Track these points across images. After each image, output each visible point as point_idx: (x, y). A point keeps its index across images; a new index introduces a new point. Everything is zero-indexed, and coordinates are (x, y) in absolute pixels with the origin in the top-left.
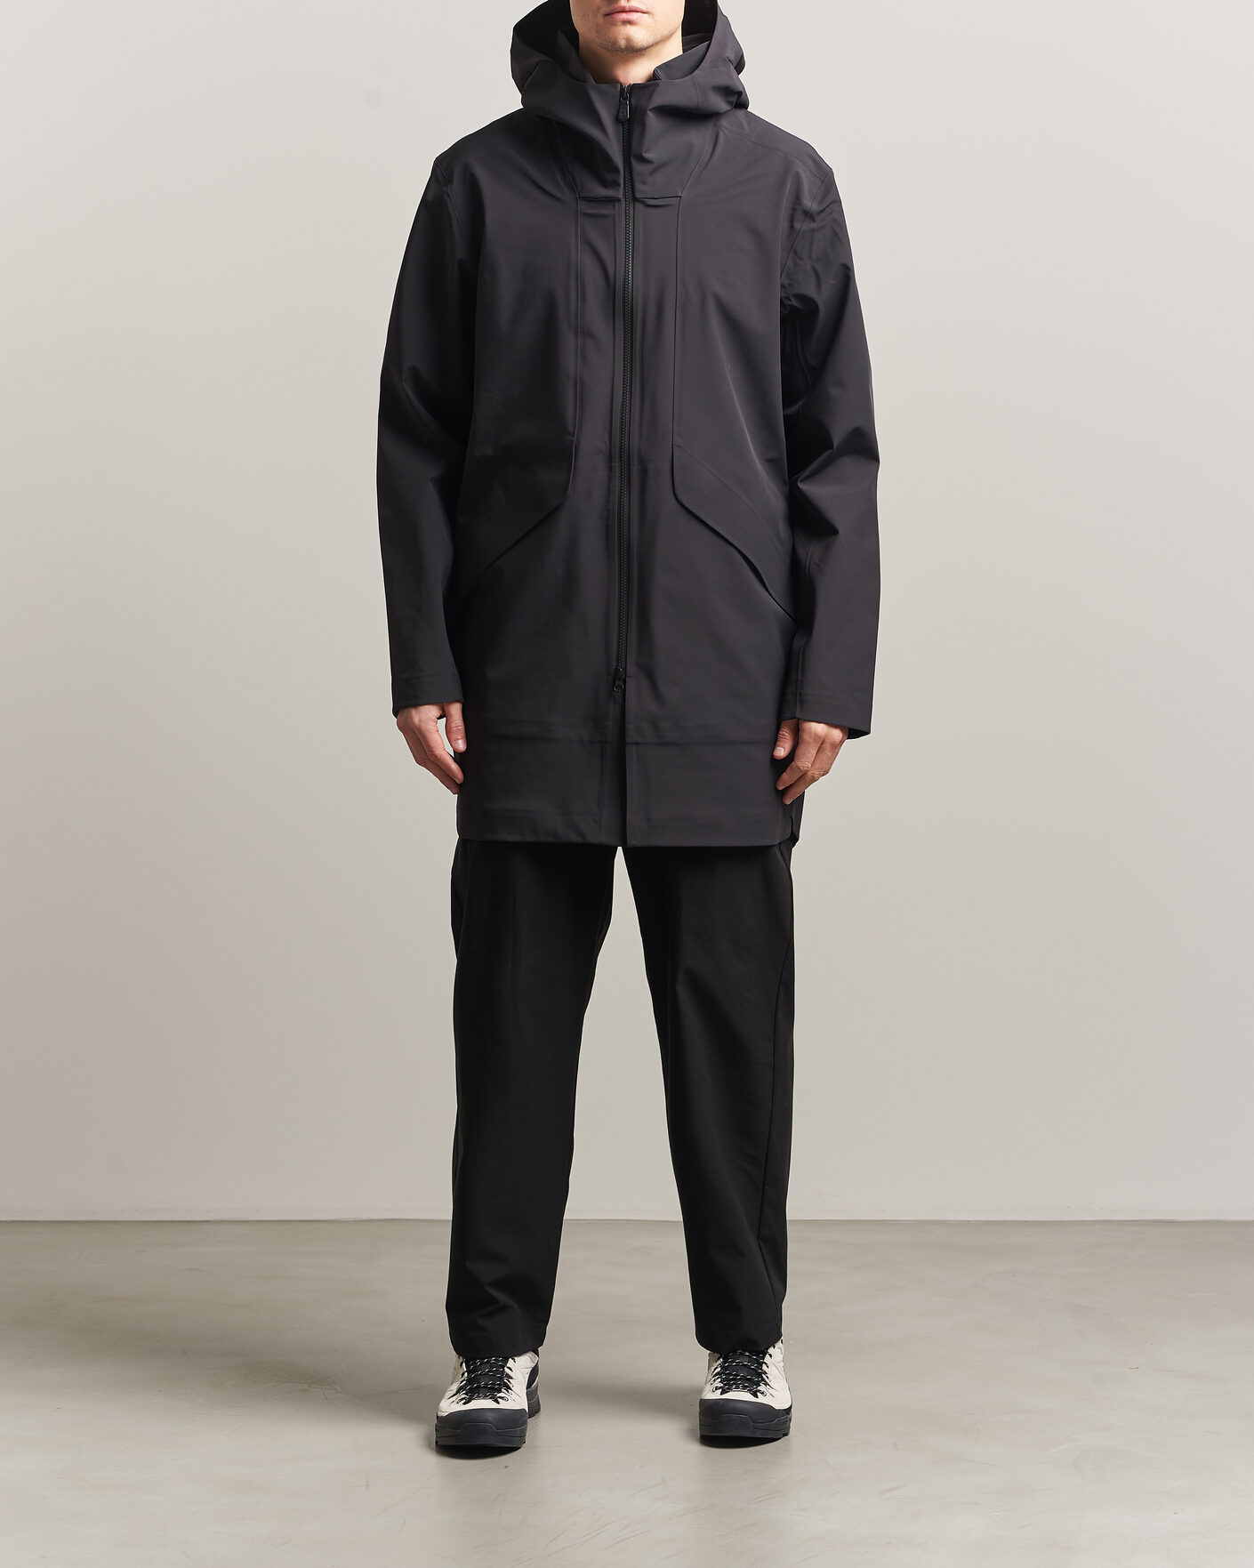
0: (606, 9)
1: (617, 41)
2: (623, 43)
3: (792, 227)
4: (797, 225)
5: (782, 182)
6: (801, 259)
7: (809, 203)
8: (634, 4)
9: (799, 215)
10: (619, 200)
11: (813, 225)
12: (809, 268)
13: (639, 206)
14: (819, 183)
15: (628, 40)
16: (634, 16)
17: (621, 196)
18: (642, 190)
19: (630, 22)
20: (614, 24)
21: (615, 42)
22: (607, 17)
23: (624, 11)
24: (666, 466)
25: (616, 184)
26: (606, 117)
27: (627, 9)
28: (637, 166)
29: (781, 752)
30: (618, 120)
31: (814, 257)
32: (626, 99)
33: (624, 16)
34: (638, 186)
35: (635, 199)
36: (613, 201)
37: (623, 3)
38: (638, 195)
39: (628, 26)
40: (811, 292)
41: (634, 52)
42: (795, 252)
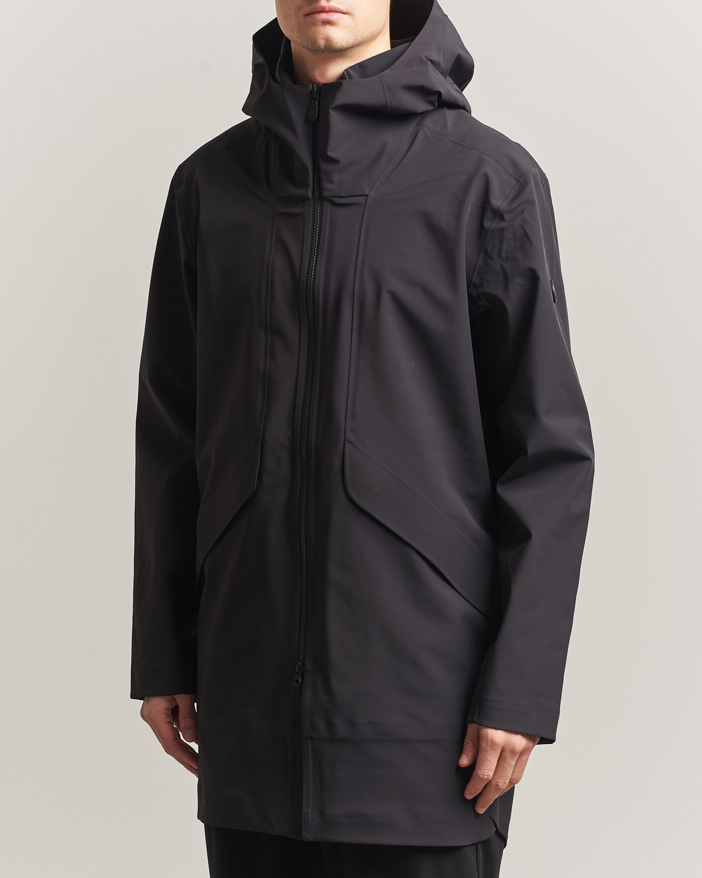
0: (307, 9)
1: (317, 41)
2: (322, 43)
3: (481, 226)
4: (487, 224)
5: (470, 181)
6: (492, 258)
7: (498, 201)
8: (334, 4)
9: (489, 214)
10: (308, 199)
11: (502, 224)
12: (498, 267)
13: (327, 206)
14: (514, 182)
15: (328, 40)
16: (334, 17)
17: (310, 195)
18: (330, 188)
19: (329, 23)
20: (315, 24)
21: (314, 42)
22: (307, 18)
23: (323, 10)
24: (337, 462)
25: (305, 185)
26: (297, 116)
27: (327, 9)
28: (324, 166)
29: (465, 761)
30: (307, 121)
31: (504, 255)
32: (315, 99)
33: (324, 16)
34: (327, 185)
35: (322, 199)
36: (303, 200)
37: (323, 3)
38: (325, 194)
39: (328, 27)
40: (499, 293)
41: (335, 52)
42: (486, 251)
